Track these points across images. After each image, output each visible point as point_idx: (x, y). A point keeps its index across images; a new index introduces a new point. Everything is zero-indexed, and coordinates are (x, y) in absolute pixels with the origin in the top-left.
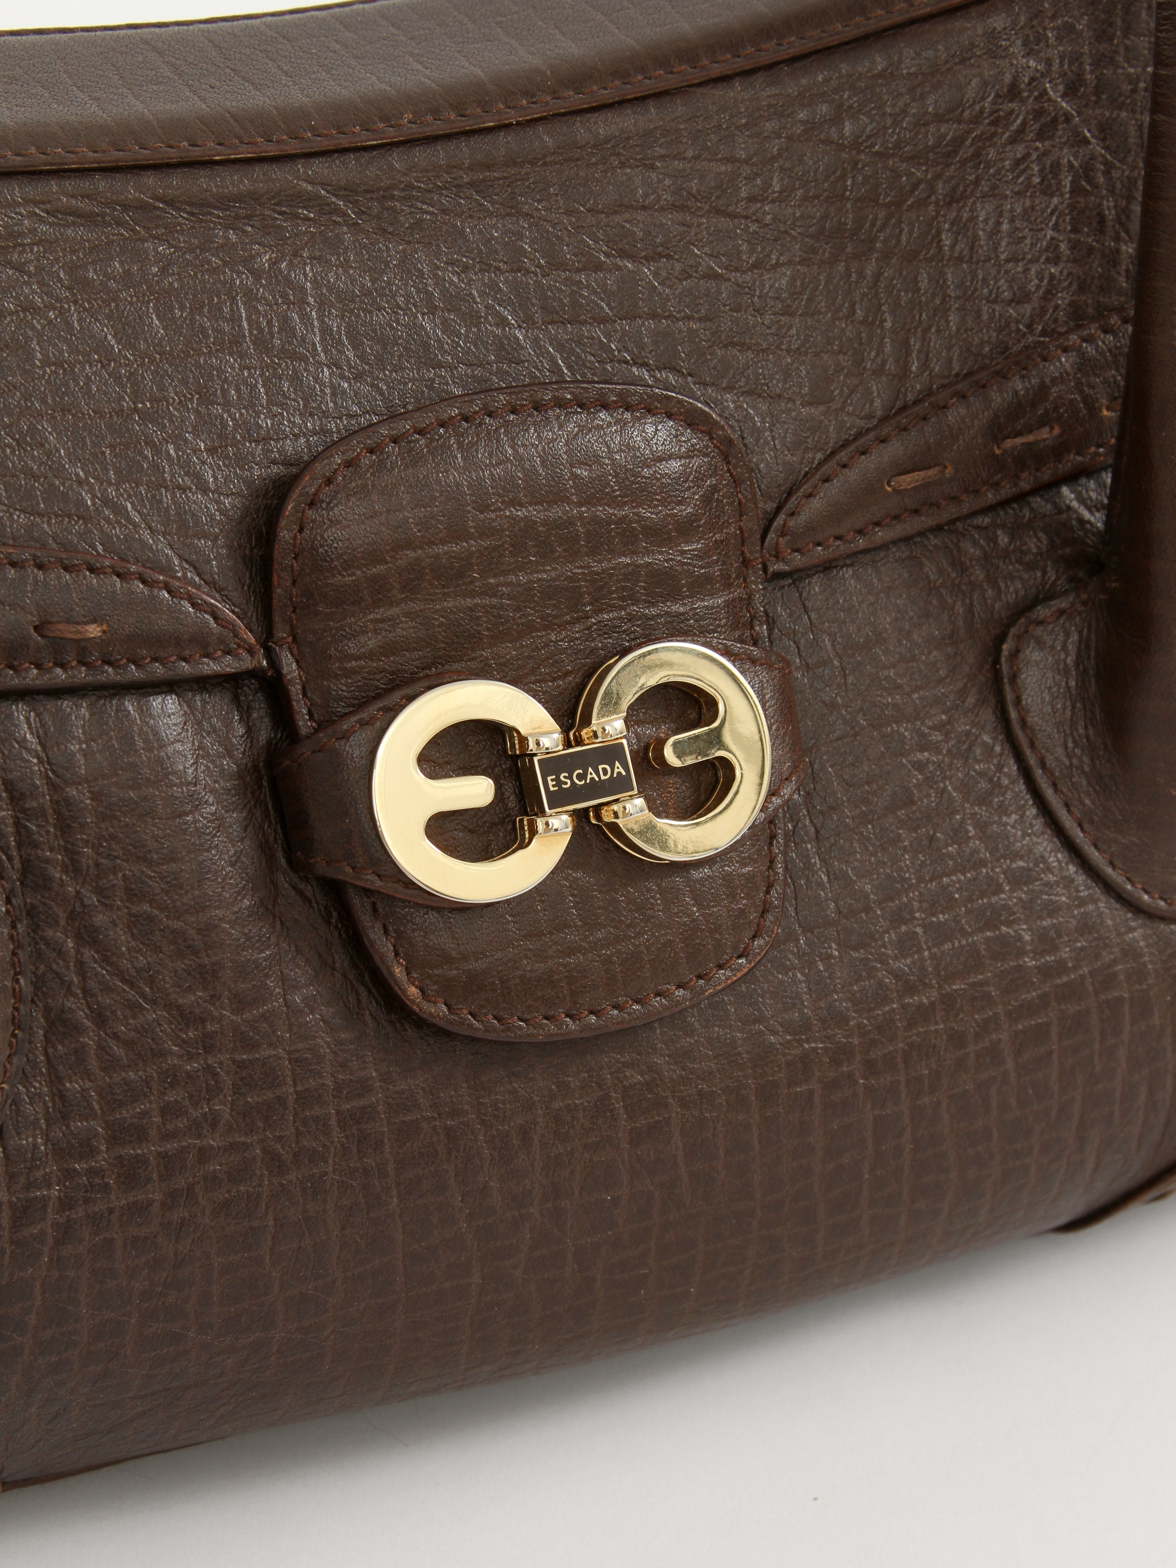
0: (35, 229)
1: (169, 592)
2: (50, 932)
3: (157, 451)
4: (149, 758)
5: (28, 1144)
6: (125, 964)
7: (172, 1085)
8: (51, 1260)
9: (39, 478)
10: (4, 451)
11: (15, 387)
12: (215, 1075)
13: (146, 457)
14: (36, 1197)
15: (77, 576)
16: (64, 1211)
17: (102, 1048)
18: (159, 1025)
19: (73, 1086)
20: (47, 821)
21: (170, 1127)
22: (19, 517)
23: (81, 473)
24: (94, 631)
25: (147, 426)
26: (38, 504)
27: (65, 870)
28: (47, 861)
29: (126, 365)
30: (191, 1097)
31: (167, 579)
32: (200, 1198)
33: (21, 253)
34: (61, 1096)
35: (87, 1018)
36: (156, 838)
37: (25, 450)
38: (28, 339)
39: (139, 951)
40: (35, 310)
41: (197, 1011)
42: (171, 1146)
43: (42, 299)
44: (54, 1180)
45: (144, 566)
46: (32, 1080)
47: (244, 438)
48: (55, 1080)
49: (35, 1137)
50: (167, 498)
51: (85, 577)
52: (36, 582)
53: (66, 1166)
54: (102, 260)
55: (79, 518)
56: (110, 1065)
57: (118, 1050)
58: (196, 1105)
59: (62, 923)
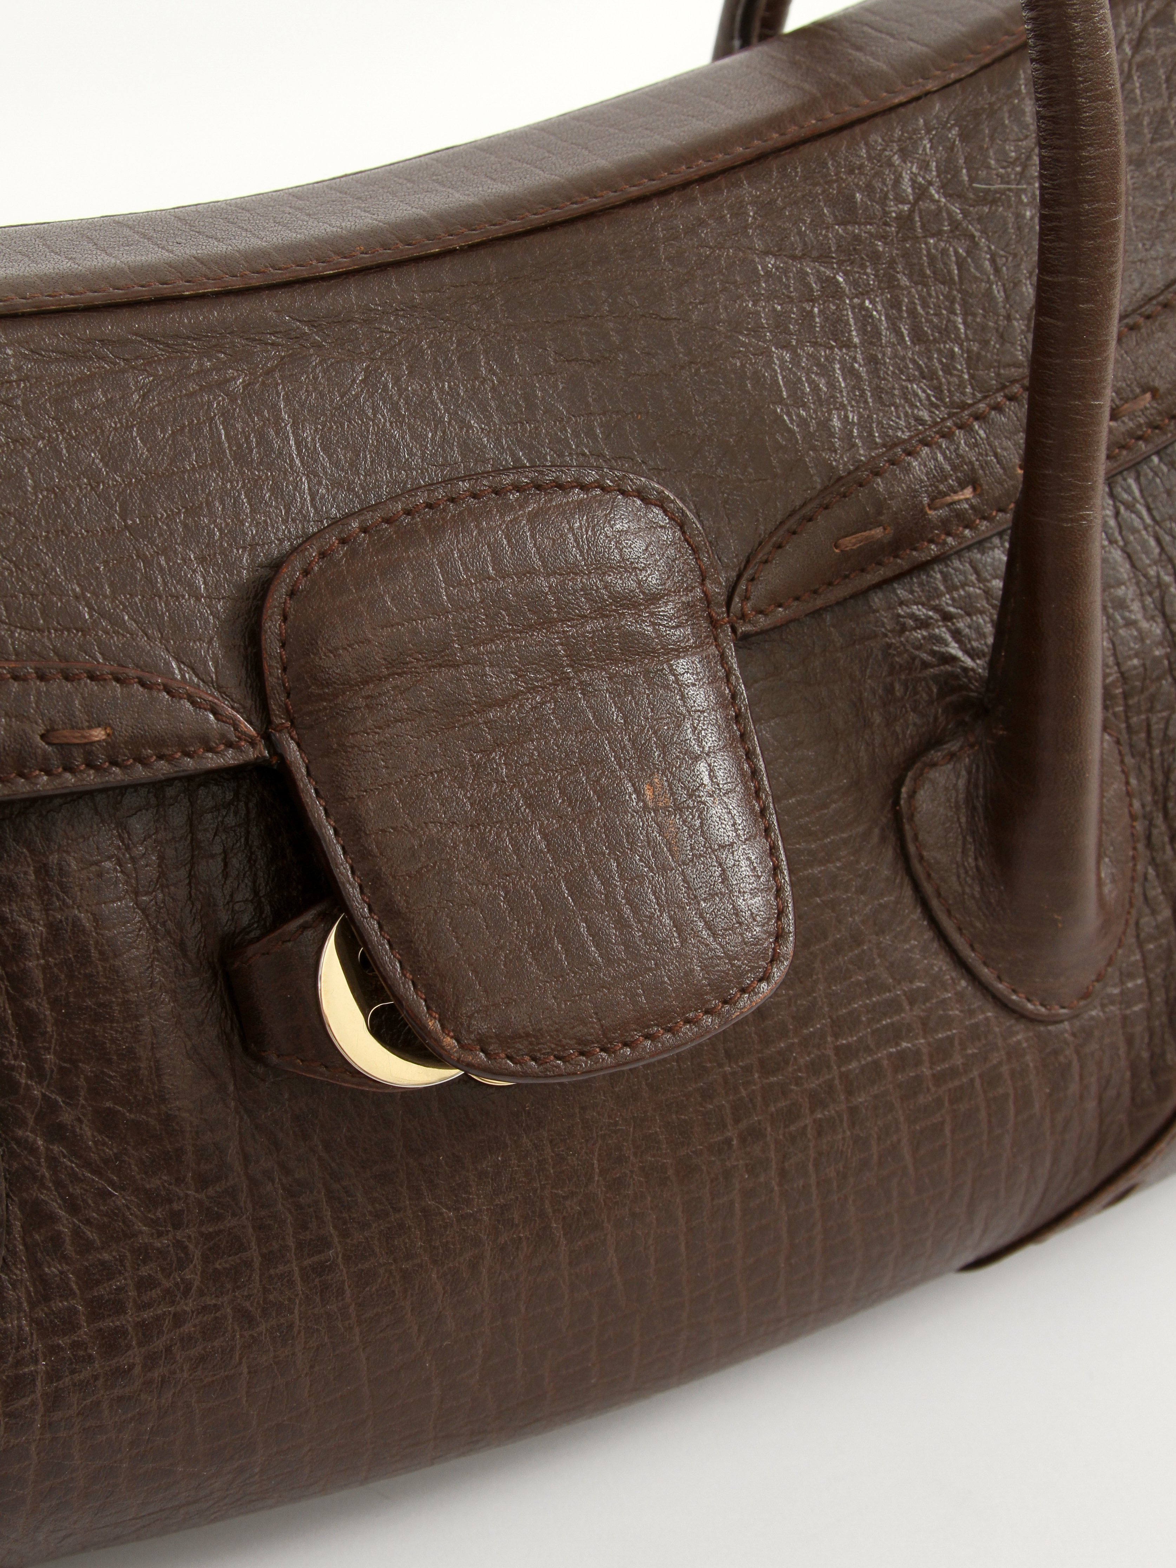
0: (21, 367)
1: (168, 693)
2: (20, 1133)
3: (148, 563)
4: (105, 968)
5: (13, 1327)
6: (94, 1157)
7: (145, 1262)
8: (43, 1426)
9: (37, 596)
10: (2, 574)
11: (9, 513)
12: (185, 1249)
13: (139, 569)
14: (25, 1374)
15: (79, 684)
16: (52, 1382)
17: (77, 1233)
18: (129, 1209)
19: (52, 1270)
20: (9, 1033)
21: (146, 1298)
22: (20, 634)
23: (78, 589)
24: (99, 734)
25: (137, 540)
26: (38, 620)
27: (30, 1076)
28: (12, 1068)
29: (114, 486)
30: (163, 1270)
31: (165, 681)
32: (178, 1358)
33: (8, 389)
34: (42, 1280)
35: (60, 1208)
36: (113, 1041)
37: (22, 571)
38: (20, 468)
39: (104, 1144)
40: (25, 442)
41: (163, 1193)
42: (146, 1315)
43: (31, 430)
44: (40, 1355)
45: (142, 670)
46: (13, 1268)
47: (230, 545)
48: (34, 1265)
49: (19, 1318)
50: (161, 606)
51: (86, 684)
52: (39, 692)
53: (50, 1343)
54: (85, 392)
55: (78, 631)
56: (86, 1247)
57: (90, 1234)
58: (168, 1276)
59: (31, 1122)
